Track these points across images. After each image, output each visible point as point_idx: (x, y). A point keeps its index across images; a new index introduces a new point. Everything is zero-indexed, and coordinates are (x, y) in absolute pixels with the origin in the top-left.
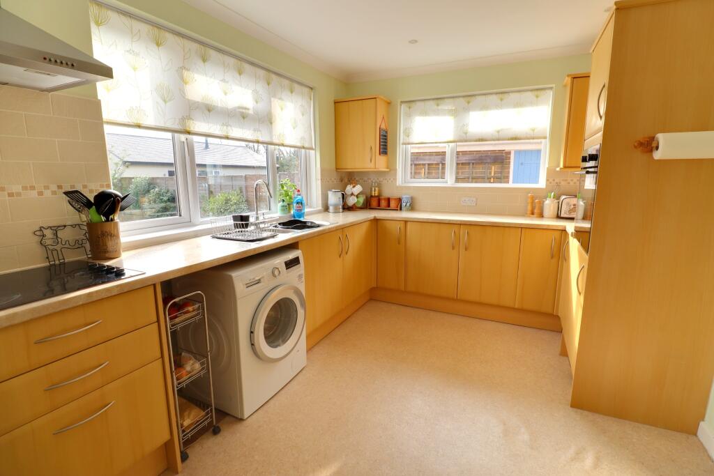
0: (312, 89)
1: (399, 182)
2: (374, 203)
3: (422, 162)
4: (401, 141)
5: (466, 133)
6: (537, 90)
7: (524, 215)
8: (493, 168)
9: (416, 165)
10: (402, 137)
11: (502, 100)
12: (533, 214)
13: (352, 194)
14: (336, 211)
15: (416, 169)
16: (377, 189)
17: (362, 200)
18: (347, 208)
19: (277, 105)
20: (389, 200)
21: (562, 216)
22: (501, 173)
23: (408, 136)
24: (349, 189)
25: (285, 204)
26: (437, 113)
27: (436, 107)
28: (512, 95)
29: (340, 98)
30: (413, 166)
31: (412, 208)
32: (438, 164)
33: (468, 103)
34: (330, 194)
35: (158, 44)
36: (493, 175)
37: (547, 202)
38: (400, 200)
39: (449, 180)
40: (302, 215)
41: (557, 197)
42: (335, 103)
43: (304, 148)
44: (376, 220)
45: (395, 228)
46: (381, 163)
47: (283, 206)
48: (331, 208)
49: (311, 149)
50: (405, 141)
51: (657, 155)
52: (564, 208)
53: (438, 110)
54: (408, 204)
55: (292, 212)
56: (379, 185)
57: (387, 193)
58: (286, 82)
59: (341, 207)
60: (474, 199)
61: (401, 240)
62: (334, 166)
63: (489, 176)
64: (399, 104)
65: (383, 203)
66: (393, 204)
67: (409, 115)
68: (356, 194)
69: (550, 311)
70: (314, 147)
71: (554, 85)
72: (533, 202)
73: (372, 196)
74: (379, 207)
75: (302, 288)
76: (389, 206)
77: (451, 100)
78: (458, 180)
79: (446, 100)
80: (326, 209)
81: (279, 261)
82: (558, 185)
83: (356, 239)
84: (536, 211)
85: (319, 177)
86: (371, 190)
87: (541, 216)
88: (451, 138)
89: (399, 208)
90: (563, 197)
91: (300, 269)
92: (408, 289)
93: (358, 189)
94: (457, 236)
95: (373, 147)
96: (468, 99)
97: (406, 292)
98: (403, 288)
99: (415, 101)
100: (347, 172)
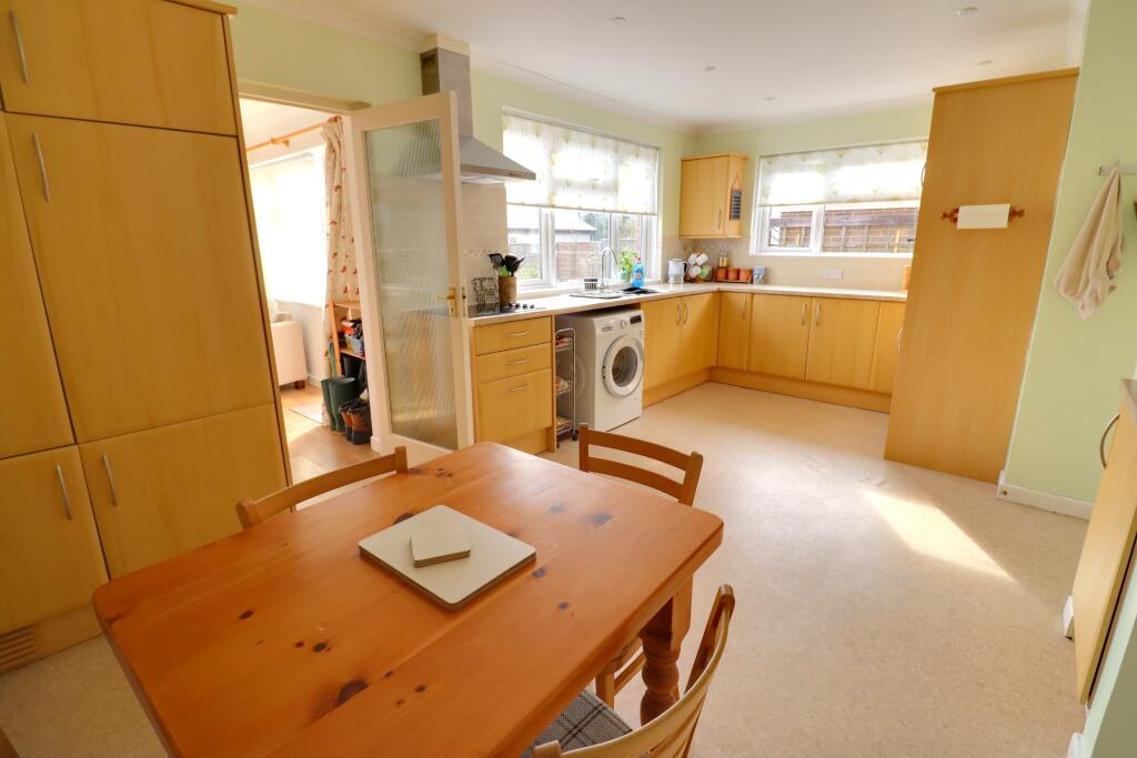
0: (657, 149)
1: (753, 250)
2: (721, 275)
3: (797, 225)
4: (758, 202)
5: (835, 193)
9: (788, 229)
10: (758, 198)
11: (881, 153)
13: (696, 264)
14: (677, 282)
15: (788, 234)
16: (725, 259)
17: (706, 271)
18: (688, 280)
19: (623, 170)
20: (738, 271)
23: (767, 197)
24: (693, 258)
25: (625, 272)
26: (802, 169)
27: (801, 162)
28: (895, 147)
29: (689, 156)
30: (785, 230)
31: (765, 281)
33: (841, 156)
34: (671, 263)
35: (538, 135)
36: (897, 242)
38: (751, 271)
39: (814, 248)
40: (642, 284)
42: (683, 161)
43: (646, 214)
44: (720, 292)
45: (741, 301)
46: (731, 229)
47: (624, 274)
48: (672, 279)
49: (654, 214)
50: (762, 203)
51: (959, 226)
53: (804, 165)
54: (761, 277)
55: (631, 281)
56: (728, 255)
57: (736, 264)
58: (632, 147)
59: (682, 278)
60: (840, 271)
61: (747, 314)
62: (677, 233)
63: (892, 243)
64: (757, 160)
65: (732, 276)
66: (743, 276)
67: (769, 172)
68: (700, 264)
70: (657, 213)
73: (719, 267)
74: (726, 280)
75: (642, 342)
76: (738, 278)
77: (821, 154)
78: (824, 249)
79: (814, 154)
80: (666, 280)
81: (626, 316)
83: (697, 309)
85: (660, 245)
86: (719, 259)
89: (750, 280)
91: (641, 327)
92: (751, 369)
93: (703, 258)
94: (808, 310)
95: (723, 211)
96: (841, 152)
97: (748, 372)
98: (745, 368)
99: (777, 155)
100: (692, 240)
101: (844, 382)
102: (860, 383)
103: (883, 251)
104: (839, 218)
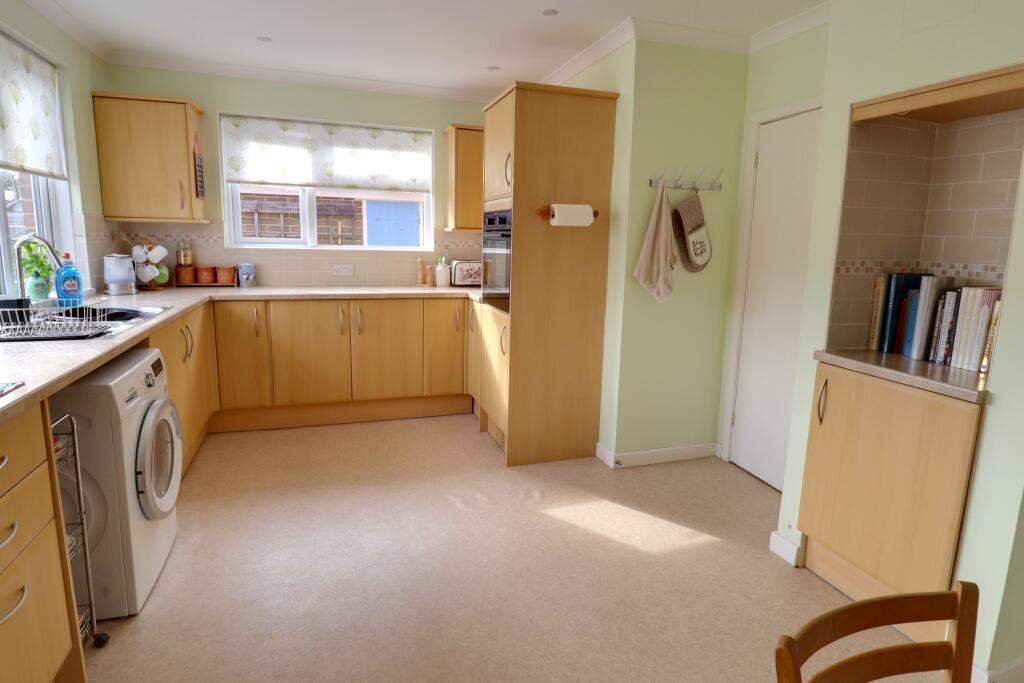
0: (54, 66)
1: (228, 241)
2: (187, 276)
4: (226, 178)
5: (330, 176)
6: (415, 132)
7: (414, 285)
8: (340, 224)
10: (226, 172)
12: (424, 283)
13: (147, 262)
16: (189, 253)
17: (165, 272)
18: (144, 287)
19: (9, 93)
20: (213, 270)
21: (457, 283)
22: (352, 230)
23: (238, 170)
24: (139, 252)
25: (41, 280)
26: (285, 141)
27: (282, 132)
28: (387, 134)
29: (103, 91)
31: (257, 283)
32: (252, 214)
33: (331, 133)
34: (107, 262)
36: (340, 233)
37: (439, 268)
38: (236, 270)
40: (77, 301)
41: (449, 262)
42: (94, 97)
43: (50, 175)
44: (214, 303)
45: (248, 313)
46: (194, 210)
47: (37, 285)
48: (113, 288)
49: (61, 178)
50: (232, 178)
51: (554, 222)
52: (458, 274)
53: (285, 136)
54: (251, 277)
56: (192, 247)
57: (206, 260)
59: (133, 285)
60: (351, 267)
61: (260, 331)
62: (100, 212)
63: (336, 235)
64: (218, 118)
65: (205, 277)
66: (223, 277)
67: (237, 138)
68: (156, 260)
69: (460, 392)
70: (66, 176)
71: (433, 131)
72: (423, 270)
73: (179, 265)
74: (200, 283)
76: (215, 279)
77: (304, 125)
79: (297, 124)
80: (101, 289)
81: (146, 365)
82: (447, 247)
84: (428, 279)
86: (177, 253)
87: (434, 285)
88: (310, 180)
89: (236, 282)
90: (455, 262)
92: (278, 402)
93: (159, 253)
94: (346, 315)
95: (185, 185)
96: (332, 129)
97: (274, 407)
98: (268, 403)
99: (245, 117)
100: (123, 224)
101: (400, 393)
102: (415, 391)
103: (329, 243)
104: (273, 203)
